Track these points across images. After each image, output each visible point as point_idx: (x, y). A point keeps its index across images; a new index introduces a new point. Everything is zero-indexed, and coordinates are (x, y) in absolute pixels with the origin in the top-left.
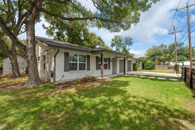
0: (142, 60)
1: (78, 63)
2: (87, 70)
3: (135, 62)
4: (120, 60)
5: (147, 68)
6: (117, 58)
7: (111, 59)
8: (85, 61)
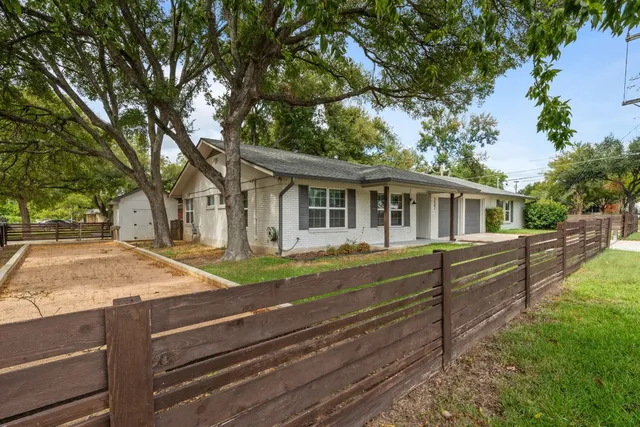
0: (523, 199)
1: (328, 208)
2: (349, 227)
3: (493, 205)
4: (440, 199)
5: (538, 222)
6: (430, 193)
7: (413, 197)
8: (343, 206)
